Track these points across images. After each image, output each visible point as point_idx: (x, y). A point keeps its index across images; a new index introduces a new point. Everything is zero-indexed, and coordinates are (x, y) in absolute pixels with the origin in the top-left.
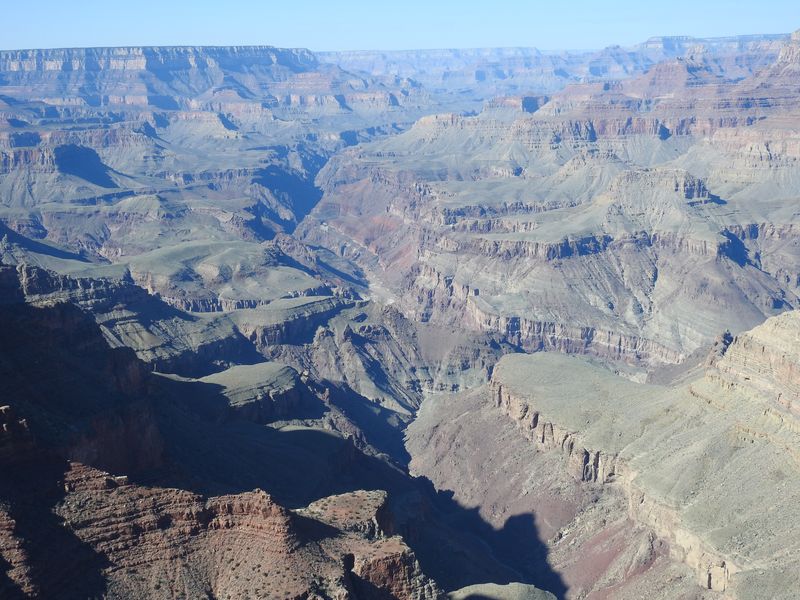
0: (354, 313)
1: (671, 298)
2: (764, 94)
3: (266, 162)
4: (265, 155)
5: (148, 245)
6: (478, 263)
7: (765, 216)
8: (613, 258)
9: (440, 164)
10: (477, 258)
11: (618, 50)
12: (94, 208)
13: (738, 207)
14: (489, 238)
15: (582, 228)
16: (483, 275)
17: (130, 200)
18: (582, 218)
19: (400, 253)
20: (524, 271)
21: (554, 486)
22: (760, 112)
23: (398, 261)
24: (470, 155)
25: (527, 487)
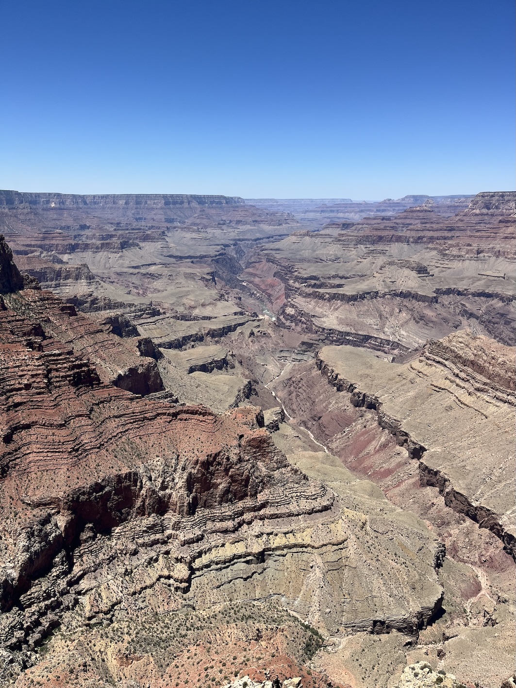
0: (256, 323)
1: (406, 322)
2: (460, 224)
3: (218, 251)
4: (219, 247)
5: (162, 289)
6: (315, 302)
7: (455, 284)
8: (380, 302)
9: (300, 255)
10: (315, 300)
11: (391, 202)
12: (137, 271)
13: (443, 279)
14: (321, 291)
15: (366, 287)
16: (317, 309)
17: (153, 268)
18: (366, 283)
19: (280, 296)
20: (336, 307)
21: (343, 408)
22: (458, 234)
23: (278, 301)
24: (315, 251)
25: (331, 408)
